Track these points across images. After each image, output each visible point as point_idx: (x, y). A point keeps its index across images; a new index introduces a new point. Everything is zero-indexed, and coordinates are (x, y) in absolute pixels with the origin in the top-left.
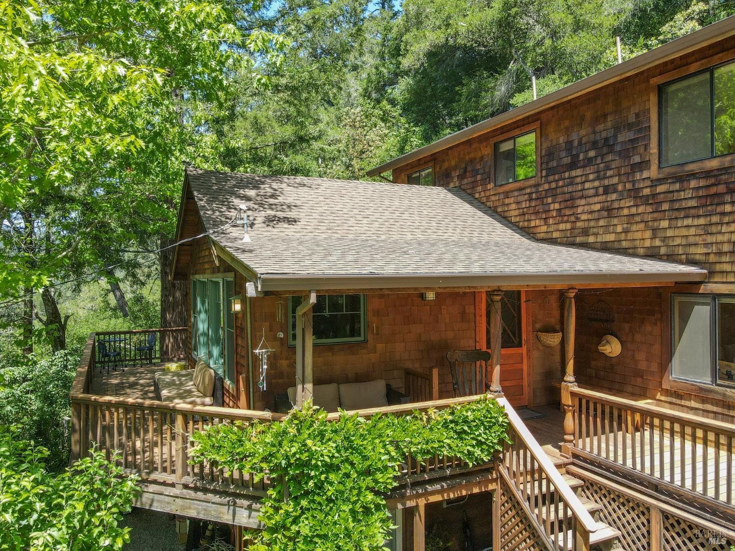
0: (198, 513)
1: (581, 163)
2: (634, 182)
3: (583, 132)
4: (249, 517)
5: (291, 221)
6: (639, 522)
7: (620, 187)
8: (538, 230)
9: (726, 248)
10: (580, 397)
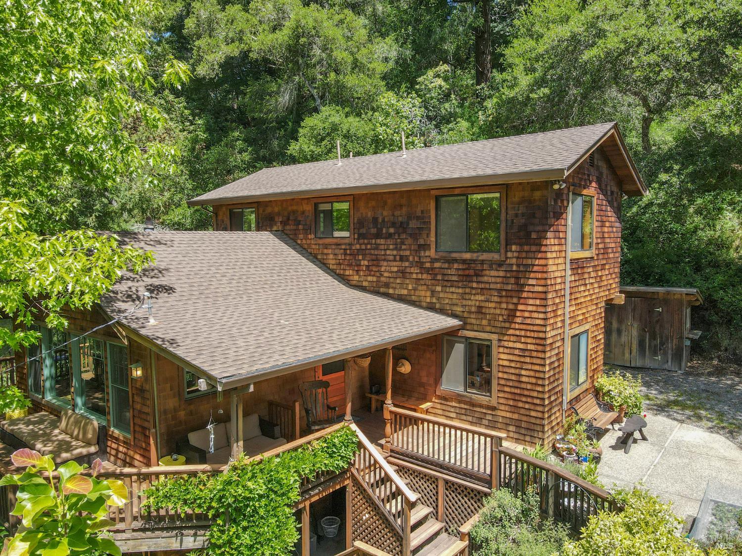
0: (149, 547)
1: (384, 236)
2: (420, 257)
3: (385, 213)
4: (195, 541)
5: (169, 290)
6: (431, 487)
7: (411, 259)
8: (351, 278)
9: (473, 309)
10: (396, 414)
